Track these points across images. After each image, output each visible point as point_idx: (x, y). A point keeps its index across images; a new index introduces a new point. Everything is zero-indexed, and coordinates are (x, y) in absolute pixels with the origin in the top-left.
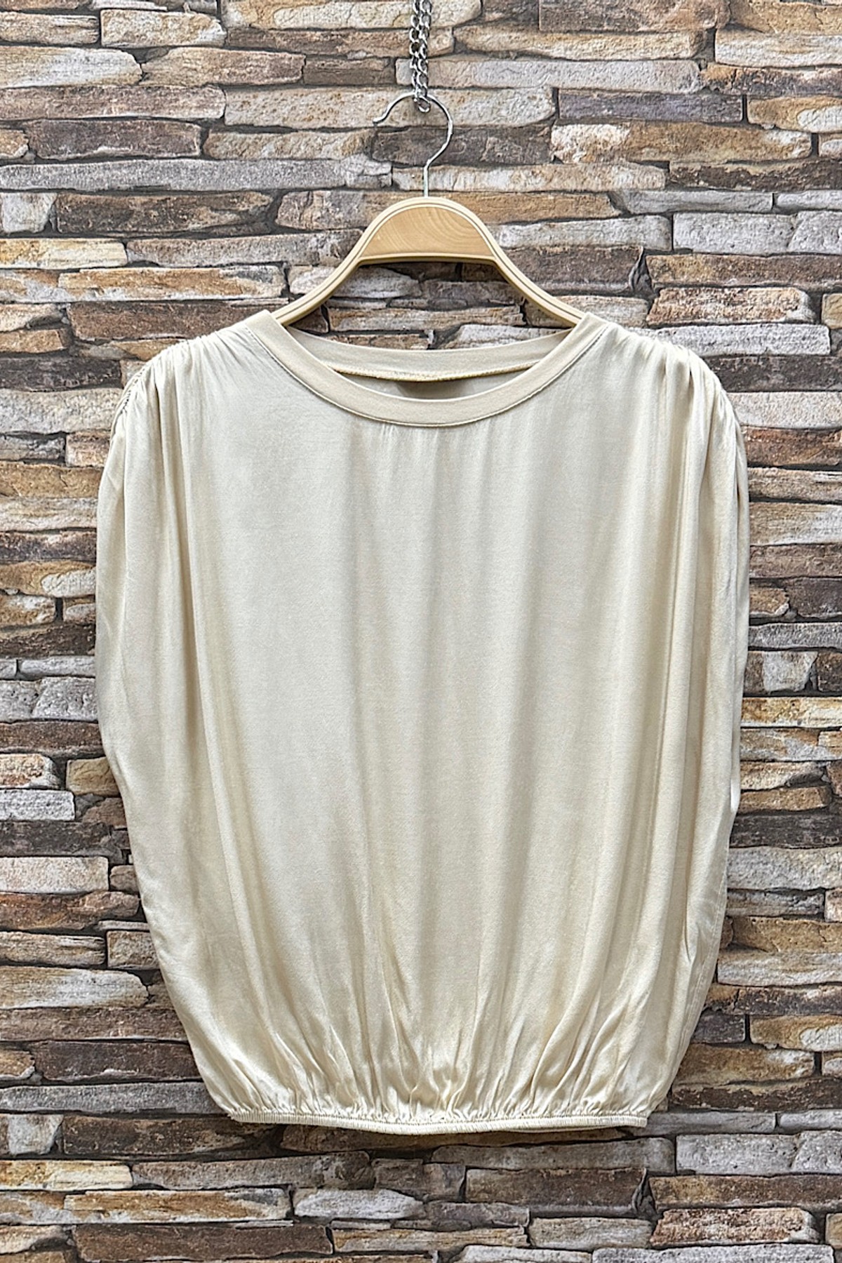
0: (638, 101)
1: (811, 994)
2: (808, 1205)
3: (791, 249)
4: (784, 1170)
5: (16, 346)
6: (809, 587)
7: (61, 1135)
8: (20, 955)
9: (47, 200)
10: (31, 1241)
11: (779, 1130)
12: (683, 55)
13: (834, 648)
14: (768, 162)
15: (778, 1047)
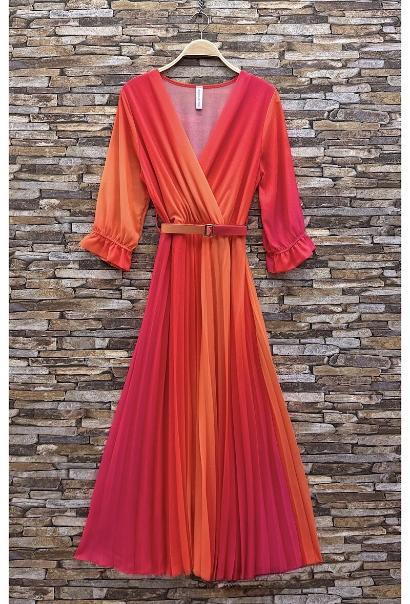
0: (264, 70)
1: (309, 308)
2: (308, 364)
3: (305, 109)
4: (302, 354)
5: (99, 135)
6: (309, 199)
7: (109, 343)
8: (99, 296)
9: (107, 96)
10: (101, 371)
11: (300, 344)
12: (276, 58)
13: (315, 216)
14: (299, 86)
15: (300, 322)
